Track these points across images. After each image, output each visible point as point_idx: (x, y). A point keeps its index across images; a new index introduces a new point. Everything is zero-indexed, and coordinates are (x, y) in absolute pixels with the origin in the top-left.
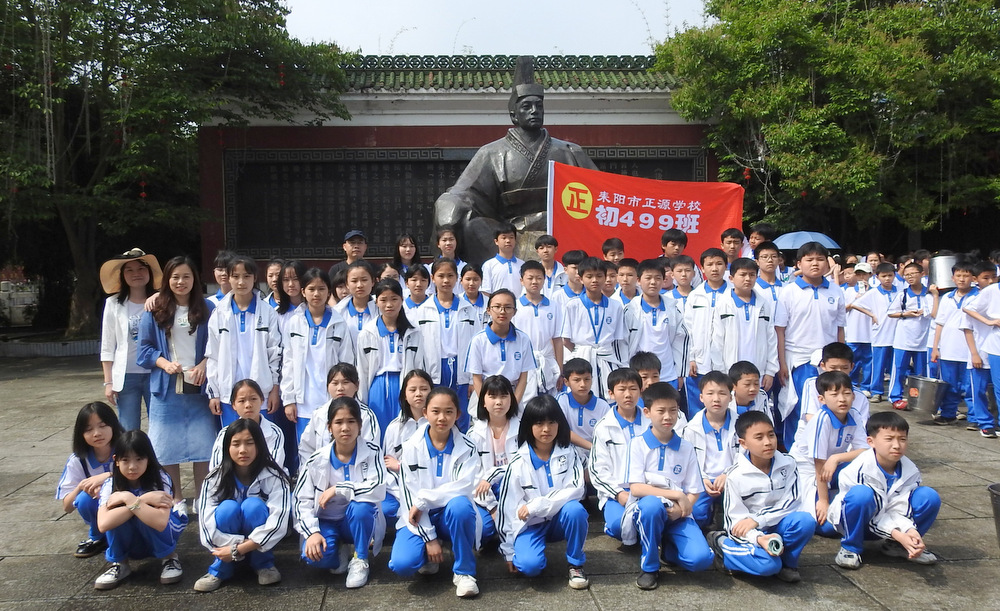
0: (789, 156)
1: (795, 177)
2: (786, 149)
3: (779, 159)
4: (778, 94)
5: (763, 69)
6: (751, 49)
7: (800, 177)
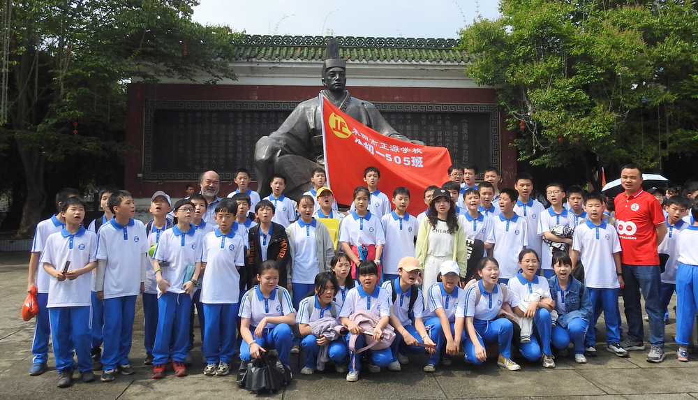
0: (546, 112)
1: (550, 128)
2: (546, 107)
3: (540, 115)
4: (540, 68)
5: (530, 50)
6: (521, 36)
7: (554, 128)
